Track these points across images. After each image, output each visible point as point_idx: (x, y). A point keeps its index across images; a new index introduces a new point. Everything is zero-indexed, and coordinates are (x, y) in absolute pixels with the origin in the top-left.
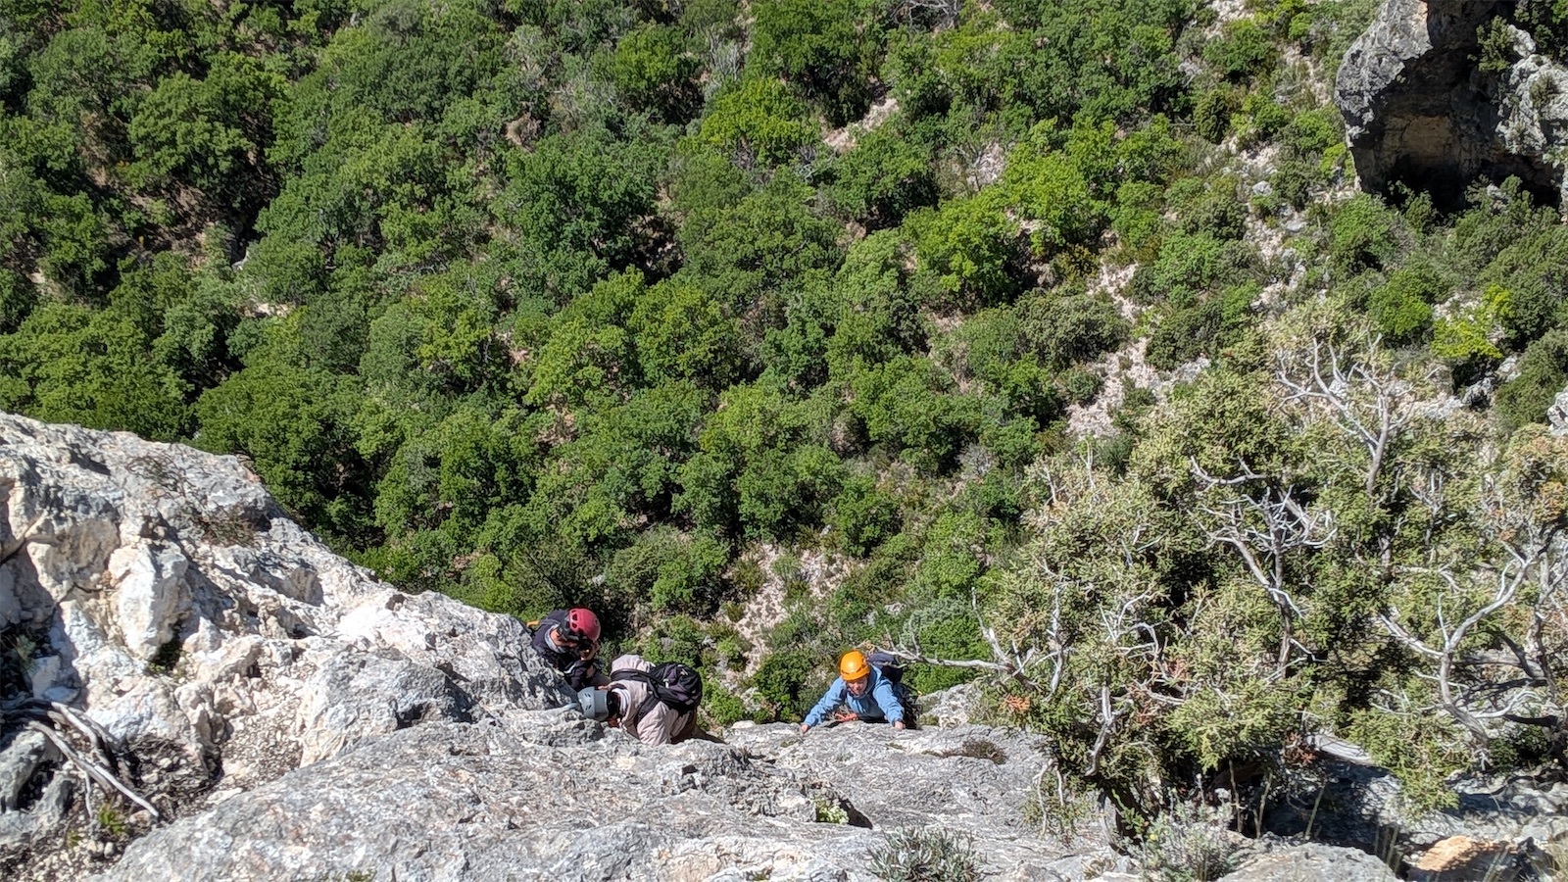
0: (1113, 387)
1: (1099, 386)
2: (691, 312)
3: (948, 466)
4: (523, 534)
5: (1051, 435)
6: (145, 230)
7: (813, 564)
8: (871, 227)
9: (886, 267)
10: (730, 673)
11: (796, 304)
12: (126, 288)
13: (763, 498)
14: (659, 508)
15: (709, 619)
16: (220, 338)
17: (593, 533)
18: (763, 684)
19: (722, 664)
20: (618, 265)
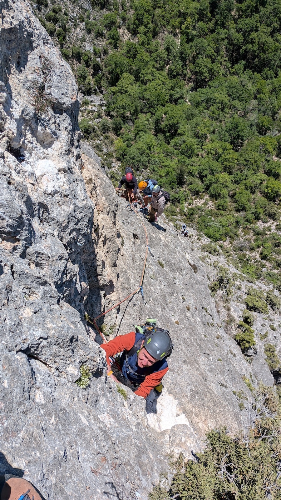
0: (268, 224)
1: (267, 222)
2: (233, 158)
3: (238, 210)
4: (184, 162)
5: (254, 221)
6: (185, 75)
7: (210, 203)
8: (265, 173)
9: (261, 180)
10: (187, 204)
11: (245, 172)
12: (175, 80)
13: (214, 190)
14: (201, 177)
15: (192, 195)
16: (178, 99)
17: (191, 171)
18: (189, 210)
19: (188, 202)
20: (231, 143)
